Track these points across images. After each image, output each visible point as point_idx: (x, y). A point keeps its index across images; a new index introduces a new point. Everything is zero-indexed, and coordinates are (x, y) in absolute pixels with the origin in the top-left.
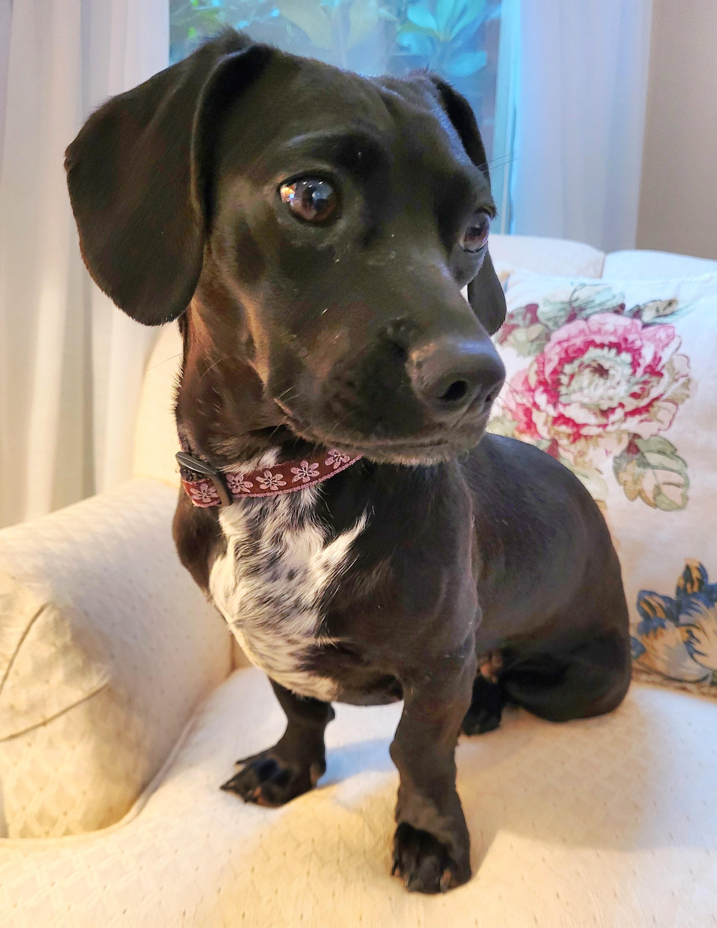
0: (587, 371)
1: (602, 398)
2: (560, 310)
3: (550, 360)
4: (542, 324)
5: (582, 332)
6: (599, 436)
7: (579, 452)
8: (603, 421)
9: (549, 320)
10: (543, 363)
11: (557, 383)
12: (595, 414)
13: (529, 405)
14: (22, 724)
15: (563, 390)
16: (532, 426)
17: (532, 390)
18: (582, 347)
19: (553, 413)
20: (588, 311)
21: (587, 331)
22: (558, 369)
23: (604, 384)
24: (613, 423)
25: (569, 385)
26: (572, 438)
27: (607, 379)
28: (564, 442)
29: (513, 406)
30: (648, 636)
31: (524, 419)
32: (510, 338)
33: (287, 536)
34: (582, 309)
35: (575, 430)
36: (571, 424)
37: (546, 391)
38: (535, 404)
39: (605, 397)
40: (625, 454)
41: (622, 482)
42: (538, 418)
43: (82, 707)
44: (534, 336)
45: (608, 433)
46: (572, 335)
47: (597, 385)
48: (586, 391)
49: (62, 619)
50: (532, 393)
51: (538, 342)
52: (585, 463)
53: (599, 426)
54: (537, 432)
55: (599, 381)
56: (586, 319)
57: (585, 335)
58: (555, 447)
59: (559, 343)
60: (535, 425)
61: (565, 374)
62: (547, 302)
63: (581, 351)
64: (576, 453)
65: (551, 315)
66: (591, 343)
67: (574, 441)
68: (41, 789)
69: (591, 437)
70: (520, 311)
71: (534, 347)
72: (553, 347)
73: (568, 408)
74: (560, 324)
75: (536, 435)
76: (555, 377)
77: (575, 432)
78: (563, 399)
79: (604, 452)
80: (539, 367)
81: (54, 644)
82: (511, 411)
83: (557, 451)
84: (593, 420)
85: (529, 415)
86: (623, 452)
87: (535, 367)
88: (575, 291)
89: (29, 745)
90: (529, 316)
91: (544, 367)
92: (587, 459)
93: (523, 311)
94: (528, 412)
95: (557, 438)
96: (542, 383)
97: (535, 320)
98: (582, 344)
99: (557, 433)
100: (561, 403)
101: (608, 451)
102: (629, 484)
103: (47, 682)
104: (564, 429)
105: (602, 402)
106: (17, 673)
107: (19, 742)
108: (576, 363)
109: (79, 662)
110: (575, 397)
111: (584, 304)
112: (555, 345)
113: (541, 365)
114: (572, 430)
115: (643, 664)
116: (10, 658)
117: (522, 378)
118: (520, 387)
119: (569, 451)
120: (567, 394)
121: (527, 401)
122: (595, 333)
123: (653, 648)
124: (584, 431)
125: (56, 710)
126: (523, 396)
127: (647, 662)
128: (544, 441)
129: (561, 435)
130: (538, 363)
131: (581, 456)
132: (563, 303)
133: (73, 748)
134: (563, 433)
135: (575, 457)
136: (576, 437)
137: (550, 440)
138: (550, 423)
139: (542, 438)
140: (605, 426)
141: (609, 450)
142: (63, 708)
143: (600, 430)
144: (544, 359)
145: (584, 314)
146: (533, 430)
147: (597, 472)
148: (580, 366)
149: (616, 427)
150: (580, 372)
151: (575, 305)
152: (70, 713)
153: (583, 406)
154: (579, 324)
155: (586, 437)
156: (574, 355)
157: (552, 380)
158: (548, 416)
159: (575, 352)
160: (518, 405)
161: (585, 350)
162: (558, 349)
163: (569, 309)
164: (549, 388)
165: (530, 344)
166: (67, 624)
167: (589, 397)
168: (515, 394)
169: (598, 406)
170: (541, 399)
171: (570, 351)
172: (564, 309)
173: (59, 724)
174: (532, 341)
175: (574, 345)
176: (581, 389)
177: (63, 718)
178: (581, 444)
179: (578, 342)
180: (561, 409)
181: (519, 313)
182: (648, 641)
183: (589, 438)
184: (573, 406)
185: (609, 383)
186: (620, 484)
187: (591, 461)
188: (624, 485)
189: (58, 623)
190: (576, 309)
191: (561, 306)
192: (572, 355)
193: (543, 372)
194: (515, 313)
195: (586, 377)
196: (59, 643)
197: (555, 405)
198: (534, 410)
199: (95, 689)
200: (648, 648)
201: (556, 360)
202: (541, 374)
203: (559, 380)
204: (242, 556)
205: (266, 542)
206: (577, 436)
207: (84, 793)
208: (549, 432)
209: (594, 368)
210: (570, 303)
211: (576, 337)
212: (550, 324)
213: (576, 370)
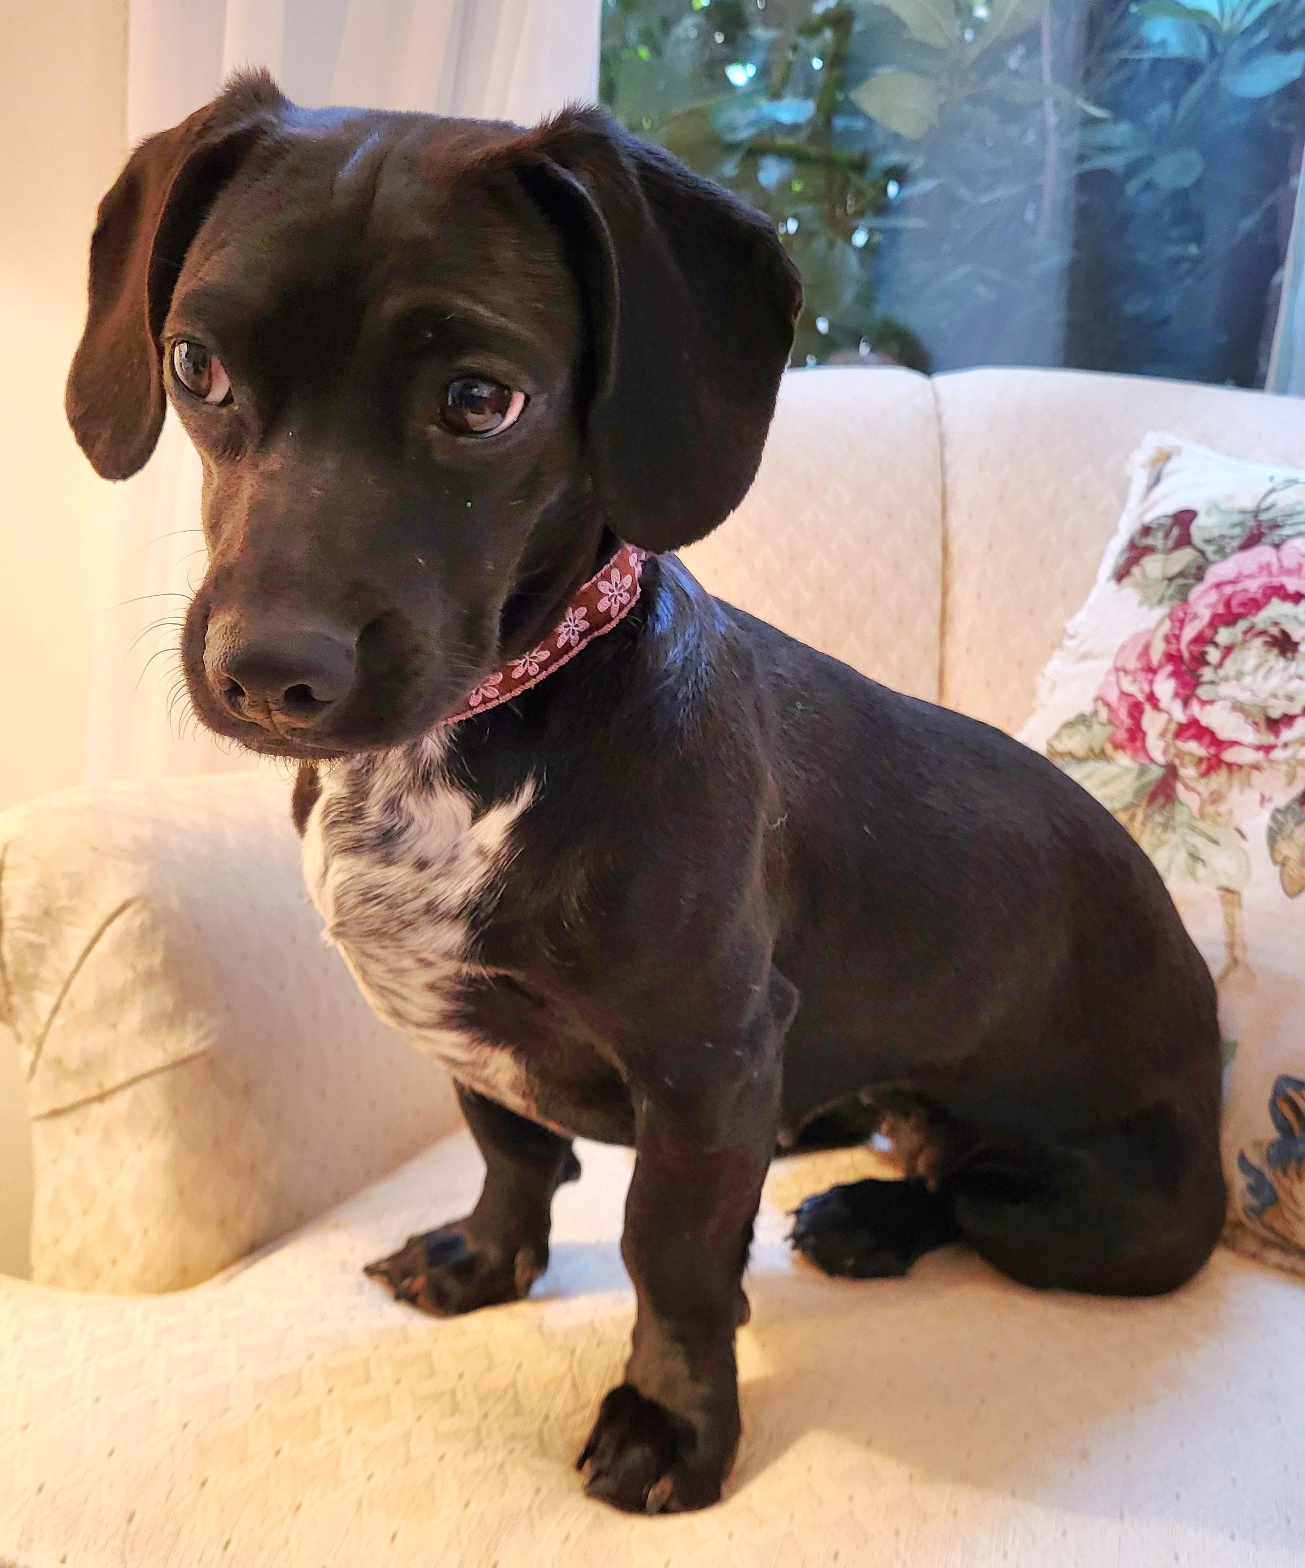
0: (1258, 642)
1: (1275, 696)
2: (1234, 525)
3: (1195, 616)
4: (1195, 547)
5: (1266, 568)
6: (1256, 767)
7: (1212, 793)
8: (1269, 739)
9: (1208, 541)
10: (1182, 622)
11: (1200, 660)
12: (1256, 724)
13: (1141, 698)
14: (72, 1094)
15: (1207, 673)
16: (1139, 736)
17: (1151, 670)
18: (1259, 596)
19: (1180, 716)
20: (1287, 531)
21: (1275, 568)
22: (1205, 635)
23: (1285, 669)
24: (1286, 745)
25: (1220, 665)
26: (1204, 766)
27: (1293, 659)
28: (1188, 772)
29: (1113, 697)
30: (1285, 1173)
31: (1128, 722)
32: (1136, 570)
33: (409, 803)
34: (1275, 526)
35: (1213, 751)
36: (1207, 739)
37: (1175, 674)
38: (1152, 698)
39: (1281, 693)
40: (1296, 807)
41: (1280, 858)
42: (1152, 723)
43: (159, 1079)
44: (1175, 569)
45: (1272, 762)
46: (1246, 572)
47: (1271, 669)
48: (1247, 680)
49: (155, 928)
50: (1150, 676)
51: (1181, 581)
52: (1219, 815)
53: (1258, 748)
54: (1144, 748)
55: (1275, 661)
56: (1277, 546)
57: (1270, 574)
58: (1171, 781)
59: (1218, 586)
60: (1144, 734)
61: (1216, 645)
62: (1215, 507)
63: (1255, 605)
64: (1206, 794)
65: (1216, 533)
66: (1280, 592)
67: (1206, 774)
68: (85, 1212)
69: (1240, 767)
70: (1163, 521)
71: (1172, 589)
72: (1205, 593)
73: (1208, 708)
74: (1228, 550)
75: (1141, 755)
76: (1196, 649)
77: (1213, 756)
78: (1203, 692)
79: (1258, 798)
80: (1173, 627)
81: (133, 966)
82: (1108, 705)
83: (1173, 789)
84: (1249, 735)
85: (1136, 715)
86: (1294, 801)
87: (1166, 627)
88: (1272, 491)
89: (78, 1131)
90: (1176, 532)
91: (1181, 628)
92: (1223, 808)
93: (1168, 522)
94: (1136, 710)
95: (1177, 762)
96: (1172, 658)
97: (1184, 540)
98: (1260, 591)
99: (1180, 754)
100: (1199, 699)
101: (1267, 797)
102: (1291, 864)
103: (114, 1027)
104: (1194, 748)
105: (1273, 702)
106: (72, 1005)
107: (65, 1124)
108: (1242, 625)
109: (168, 1002)
110: (1224, 689)
111: (1282, 516)
112: (1210, 588)
113: (1178, 624)
114: (1208, 752)
115: (1270, 1228)
116: (66, 976)
117: (1140, 647)
118: (1133, 664)
119: (1193, 790)
120: (1212, 683)
121: (1136, 689)
122: (1289, 572)
123: (1292, 1196)
124: (1229, 755)
125: (120, 1076)
126: (1135, 680)
127: (1278, 1225)
128: (1153, 767)
129: (1187, 759)
130: (1172, 621)
131: (1214, 801)
132: (1243, 512)
133: (140, 1148)
134: (1191, 754)
135: (1203, 802)
136: (1213, 765)
137: (1164, 766)
138: (1169, 736)
139: (1152, 760)
140: (1268, 749)
141: (1267, 794)
142: (132, 1074)
143: (1260, 755)
144: (1185, 613)
145: (1276, 536)
146: (1138, 744)
147: (1237, 835)
148: (1246, 633)
149: (1290, 751)
150: (1245, 641)
151: (1264, 517)
152: (139, 1087)
153: (1238, 707)
154: (1263, 553)
155: (1230, 766)
156: (1242, 610)
157: (1191, 653)
158: (1170, 720)
159: (1243, 605)
160: (1124, 694)
161: (1262, 604)
162: (1213, 597)
163: (1252, 523)
164: (1184, 668)
165: (1166, 582)
166: (161, 936)
167: (1252, 691)
168: (1121, 674)
169: (1264, 709)
170: (1165, 687)
171: (1234, 603)
172: (1241, 524)
173: (121, 1103)
174: (1171, 579)
175: (1245, 590)
176: (1239, 676)
177: (128, 1094)
178: (1219, 779)
179: (1253, 586)
180: (1196, 709)
181: (1161, 525)
182: (1285, 1181)
183: (1235, 768)
184: (1219, 706)
185: (1293, 667)
186: (1275, 862)
187: (1231, 812)
188: (1283, 865)
189: (146, 932)
190: (1265, 525)
191: (1238, 518)
192: (1236, 609)
193: (1178, 638)
194: (1154, 526)
195: (1254, 652)
196: (141, 966)
197: (1186, 703)
198: (1148, 707)
199: (186, 1054)
200: (1282, 1195)
201: (1206, 615)
202: (1174, 641)
203: (1204, 654)
204: (334, 822)
205: (377, 807)
206: (1214, 762)
207: (145, 1232)
208: (1165, 752)
209: (1274, 637)
210: (1256, 513)
211: (1251, 576)
212: (1209, 549)
213: (1239, 637)
